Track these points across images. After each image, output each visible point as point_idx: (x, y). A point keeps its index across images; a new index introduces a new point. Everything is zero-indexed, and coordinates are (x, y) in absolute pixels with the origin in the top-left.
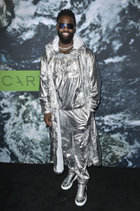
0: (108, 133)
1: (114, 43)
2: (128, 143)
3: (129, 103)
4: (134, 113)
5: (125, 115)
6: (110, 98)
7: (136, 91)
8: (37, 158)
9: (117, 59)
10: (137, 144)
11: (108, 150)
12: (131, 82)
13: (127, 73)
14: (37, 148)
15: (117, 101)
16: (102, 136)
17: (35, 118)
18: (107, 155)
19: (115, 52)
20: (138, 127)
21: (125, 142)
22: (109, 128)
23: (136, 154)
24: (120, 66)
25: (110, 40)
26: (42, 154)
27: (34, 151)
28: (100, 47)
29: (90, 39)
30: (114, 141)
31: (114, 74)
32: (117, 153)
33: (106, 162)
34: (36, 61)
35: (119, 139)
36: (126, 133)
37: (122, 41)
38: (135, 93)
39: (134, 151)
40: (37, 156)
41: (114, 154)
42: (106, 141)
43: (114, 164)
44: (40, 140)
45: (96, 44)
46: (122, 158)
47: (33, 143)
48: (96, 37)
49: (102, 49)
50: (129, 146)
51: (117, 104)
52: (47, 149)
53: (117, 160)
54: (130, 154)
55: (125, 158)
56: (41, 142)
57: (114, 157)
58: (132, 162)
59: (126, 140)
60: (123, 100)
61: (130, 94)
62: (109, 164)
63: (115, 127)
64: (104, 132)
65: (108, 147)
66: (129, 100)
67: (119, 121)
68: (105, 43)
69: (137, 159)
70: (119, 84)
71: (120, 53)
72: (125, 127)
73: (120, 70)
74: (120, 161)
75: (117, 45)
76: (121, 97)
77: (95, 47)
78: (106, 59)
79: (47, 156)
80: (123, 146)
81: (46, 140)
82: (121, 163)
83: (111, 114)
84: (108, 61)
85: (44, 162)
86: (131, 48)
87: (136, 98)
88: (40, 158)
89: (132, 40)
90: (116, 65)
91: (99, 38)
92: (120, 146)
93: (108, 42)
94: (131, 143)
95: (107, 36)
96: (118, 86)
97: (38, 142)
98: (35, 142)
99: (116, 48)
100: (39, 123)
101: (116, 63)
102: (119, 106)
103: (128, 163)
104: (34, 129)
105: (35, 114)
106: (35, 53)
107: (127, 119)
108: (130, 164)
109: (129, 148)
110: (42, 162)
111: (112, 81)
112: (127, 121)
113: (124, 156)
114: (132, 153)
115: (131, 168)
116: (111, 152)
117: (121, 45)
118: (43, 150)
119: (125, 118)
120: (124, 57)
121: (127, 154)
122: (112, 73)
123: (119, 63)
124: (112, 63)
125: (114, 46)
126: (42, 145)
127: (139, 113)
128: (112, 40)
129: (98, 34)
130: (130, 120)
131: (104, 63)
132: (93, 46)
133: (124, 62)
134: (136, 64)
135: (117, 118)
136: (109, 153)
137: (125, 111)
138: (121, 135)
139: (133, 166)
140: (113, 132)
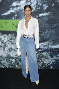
0: (40, 52)
1: (44, 5)
2: (50, 57)
3: (51, 37)
4: (54, 42)
5: (49, 43)
6: (42, 34)
7: (54, 31)
8: (4, 65)
9: (45, 14)
10: (55, 57)
11: (40, 61)
12: (52, 26)
13: (51, 21)
14: (4, 60)
15: (45, 36)
16: (37, 54)
17: (3, 45)
18: (40, 63)
19: (44, 10)
20: (55, 49)
21: (49, 56)
22: (41, 50)
23: (54, 63)
24: (47, 17)
25: (42, 4)
26: (7, 63)
27: (2, 62)
28: (36, 8)
29: (31, 3)
30: (44, 56)
31: (44, 22)
32: (45, 62)
33: (40, 66)
34: (3, 15)
35: (46, 55)
36: (50, 52)
37: (48, 5)
38: (54, 32)
39: (53, 61)
40: (4, 64)
41: (43, 62)
42: (40, 56)
43: (43, 67)
44: (5, 56)
45: (35, 6)
46: (47, 64)
47: (2, 58)
48: (34, 2)
49: (38, 8)
50: (51, 59)
51: (45, 37)
52: (9, 61)
53: (45, 66)
54: (51, 62)
55: (49, 64)
56: (6, 57)
57: (43, 64)
58: (52, 66)
59: (49, 55)
60: (48, 35)
61: (52, 32)
62: (41, 68)
63: (44, 49)
64: (38, 52)
65: (40, 59)
66: (51, 35)
67: (46, 46)
68: (39, 5)
69: (55, 65)
70: (46, 27)
71: (47, 11)
72: (49, 49)
73: (47, 20)
74: (46, 66)
75: (45, 7)
76: (47, 34)
77: (34, 8)
78: (40, 14)
79: (9, 64)
80: (48, 59)
81: (9, 56)
82: (47, 67)
83: (42, 42)
84: (40, 15)
85: (8, 67)
86: (53, 8)
87: (55, 34)
88: (5, 65)
89: (53, 4)
90: (45, 17)
91: (36, 3)
92: (46, 58)
93: (41, 5)
94: (52, 57)
95: (40, 2)
96: (46, 28)
97: (4, 57)
98: (3, 57)
99: (45, 8)
100: (5, 47)
101: (45, 16)
102: (46, 38)
103: (50, 67)
104: (2, 51)
105: (3, 42)
106: (2, 10)
107: (50, 45)
108: (52, 67)
109: (51, 60)
110: (6, 67)
111: (42, 26)
112: (50, 46)
113: (48, 64)
114: (52, 62)
115: (52, 70)
116: (42, 61)
117: (47, 7)
118: (7, 61)
119: (49, 44)
120: (49, 13)
121: (50, 62)
122: (43, 21)
123: (46, 16)
124: (43, 16)
125: (44, 7)
126: (7, 58)
127: (56, 42)
128: (43, 4)
129: (35, 1)
130: (51, 45)
131: (39, 16)
132: (33, 7)
133: (49, 16)
134: (55, 17)
135: (45, 45)
136: (41, 62)
137: (49, 41)
138: (47, 53)
139: (53, 68)
140: (43, 52)
